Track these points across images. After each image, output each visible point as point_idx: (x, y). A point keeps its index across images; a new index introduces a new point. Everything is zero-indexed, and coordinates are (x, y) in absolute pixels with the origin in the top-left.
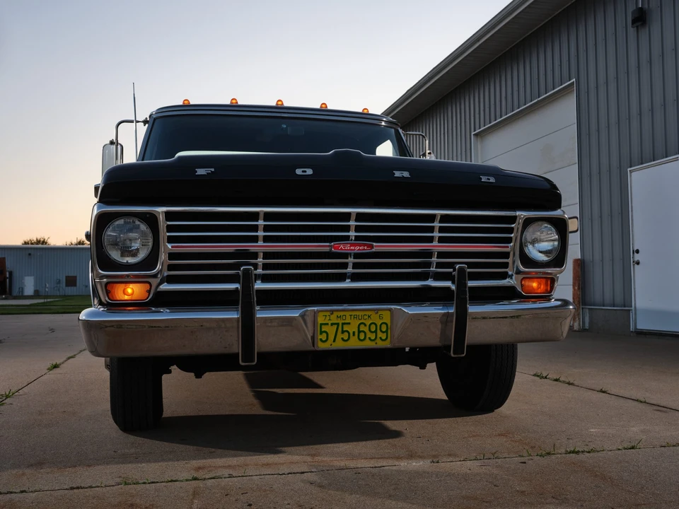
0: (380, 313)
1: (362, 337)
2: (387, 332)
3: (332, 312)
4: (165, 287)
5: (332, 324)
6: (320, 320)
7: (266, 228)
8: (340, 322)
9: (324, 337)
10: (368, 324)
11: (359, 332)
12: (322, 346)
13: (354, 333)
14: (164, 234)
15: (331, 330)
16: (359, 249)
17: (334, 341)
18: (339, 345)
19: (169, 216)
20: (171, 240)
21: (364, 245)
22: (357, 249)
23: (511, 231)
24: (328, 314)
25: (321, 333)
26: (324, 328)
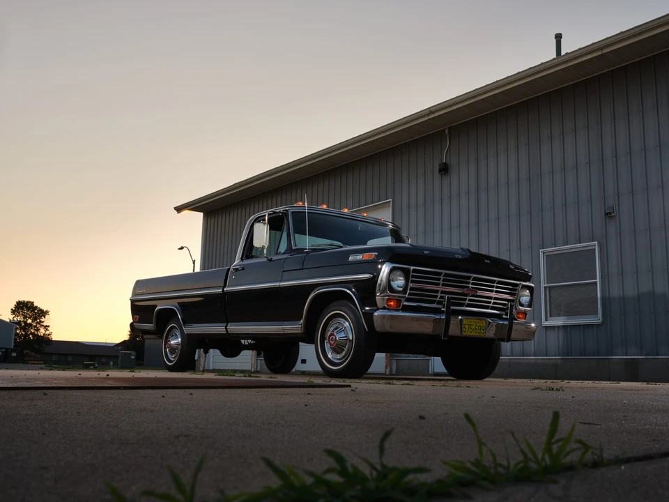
0: (482, 321)
1: (476, 331)
2: (484, 329)
3: (468, 319)
4: (406, 303)
5: (468, 325)
6: (464, 322)
7: (443, 280)
8: (470, 324)
9: (465, 330)
12: (464, 334)
13: (474, 329)
14: (411, 279)
15: (467, 327)
17: (468, 332)
18: (469, 334)
19: (414, 271)
20: (412, 282)
21: (474, 291)
23: (516, 290)
25: (464, 328)
26: (466, 326)
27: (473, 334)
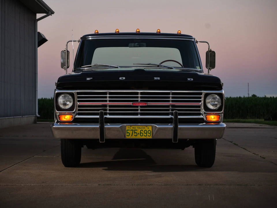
0: (148, 127)
1: (142, 135)
2: (150, 133)
3: (131, 126)
4: (77, 116)
5: (131, 130)
6: (127, 129)
7: (110, 97)
8: (134, 129)
9: (128, 134)
10: (144, 131)
11: (141, 133)
12: (127, 137)
13: (139, 133)
14: (76, 99)
15: (131, 132)
16: (142, 105)
17: (132, 136)
18: (134, 137)
19: (78, 93)
20: (79, 101)
21: (144, 103)
22: (141, 105)
23: (201, 98)
24: (130, 126)
25: (127, 133)
26: (128, 131)
27: (139, 137)
